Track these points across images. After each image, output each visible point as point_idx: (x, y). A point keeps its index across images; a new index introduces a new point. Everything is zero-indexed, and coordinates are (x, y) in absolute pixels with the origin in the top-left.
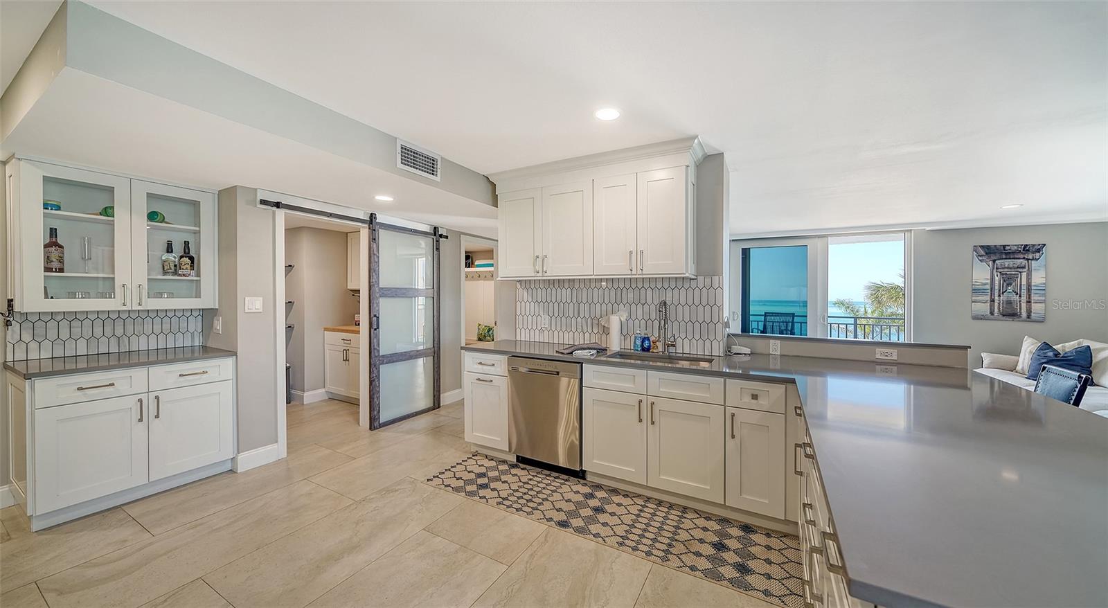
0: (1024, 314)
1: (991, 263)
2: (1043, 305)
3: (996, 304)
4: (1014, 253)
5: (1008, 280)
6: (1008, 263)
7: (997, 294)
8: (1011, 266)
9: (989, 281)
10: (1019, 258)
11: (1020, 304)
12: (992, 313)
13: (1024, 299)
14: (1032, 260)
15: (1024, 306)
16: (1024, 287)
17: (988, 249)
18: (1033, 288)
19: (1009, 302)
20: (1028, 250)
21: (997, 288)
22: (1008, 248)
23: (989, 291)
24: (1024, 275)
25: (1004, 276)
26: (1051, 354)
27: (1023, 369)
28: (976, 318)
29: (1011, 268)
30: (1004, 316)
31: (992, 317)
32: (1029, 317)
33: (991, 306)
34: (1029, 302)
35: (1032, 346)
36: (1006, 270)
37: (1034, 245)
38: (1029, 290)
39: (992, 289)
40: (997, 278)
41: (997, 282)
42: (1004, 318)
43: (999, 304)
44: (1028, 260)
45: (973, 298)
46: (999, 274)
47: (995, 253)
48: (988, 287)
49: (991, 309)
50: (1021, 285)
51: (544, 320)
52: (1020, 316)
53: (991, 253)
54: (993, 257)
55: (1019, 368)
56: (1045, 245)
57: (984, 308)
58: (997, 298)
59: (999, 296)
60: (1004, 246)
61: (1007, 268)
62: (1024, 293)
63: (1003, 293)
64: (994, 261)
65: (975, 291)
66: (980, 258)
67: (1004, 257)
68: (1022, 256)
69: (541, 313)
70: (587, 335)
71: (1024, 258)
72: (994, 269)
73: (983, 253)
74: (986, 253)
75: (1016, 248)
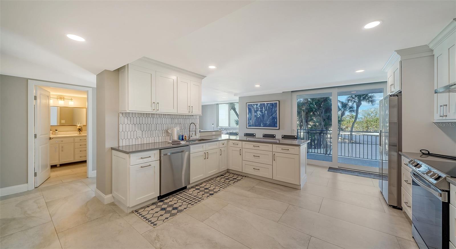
51: (139, 133)
69: (137, 130)
70: (160, 138)
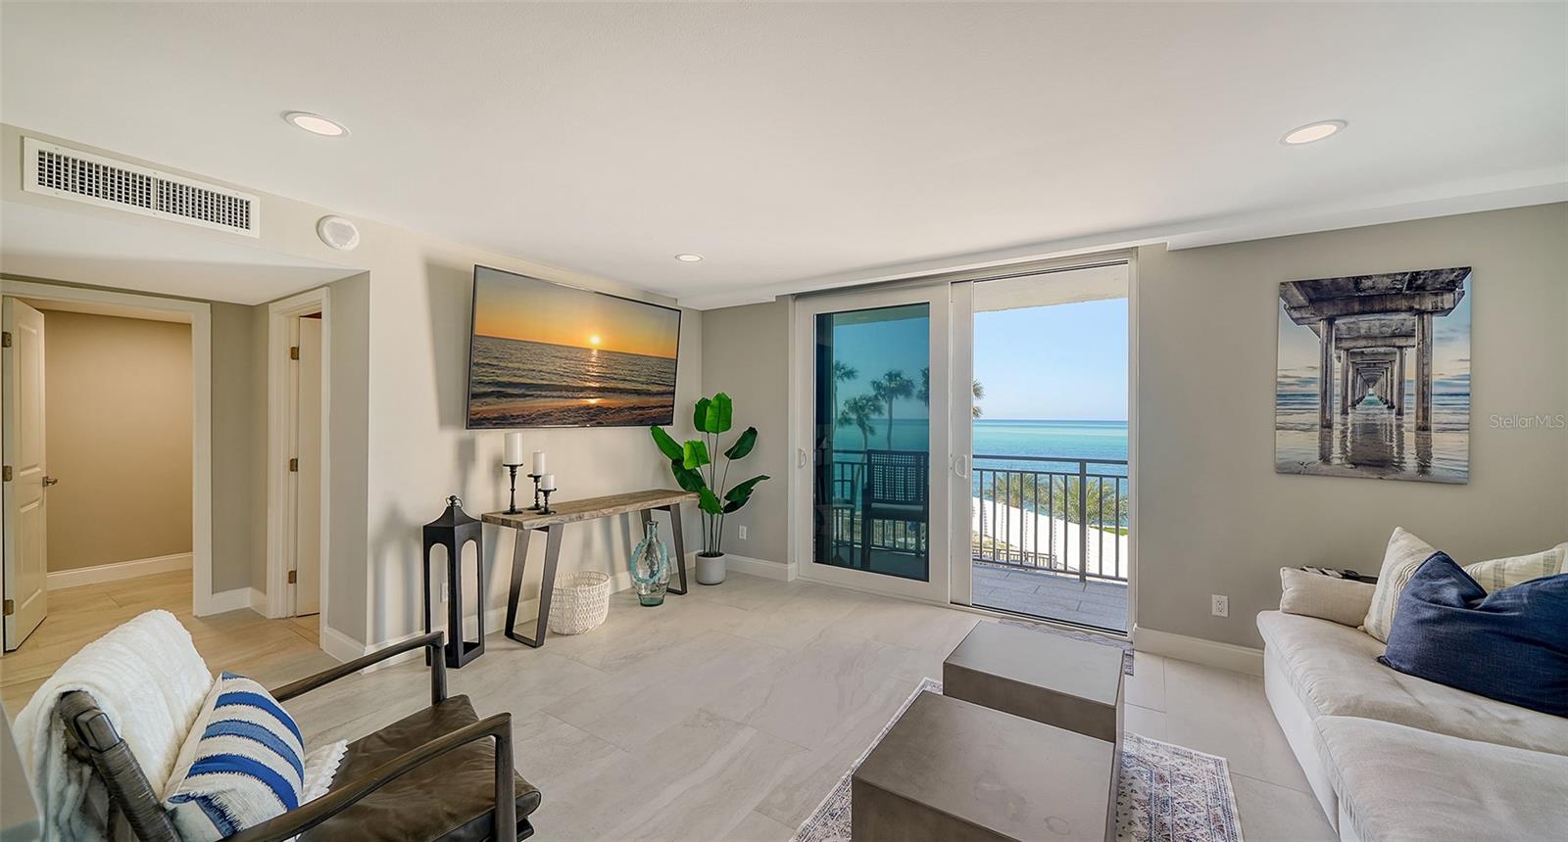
0: (1411, 462)
1: (1322, 326)
2: (1464, 437)
3: (1336, 434)
4: (1383, 296)
5: (1368, 368)
6: (1368, 323)
7: (1337, 407)
8: (1375, 331)
9: (1317, 374)
10: (1397, 311)
11: (1400, 435)
12: (1325, 458)
13: (1410, 420)
14: (1431, 313)
15: (1410, 438)
16: (1411, 388)
17: (1314, 289)
18: (1435, 390)
19: (1370, 430)
20: (1422, 288)
21: (1337, 390)
22: (1367, 283)
23: (1318, 399)
24: (1411, 355)
25: (1358, 359)
26: (1451, 594)
27: (1378, 627)
28: (1285, 470)
29: (1374, 338)
30: (1356, 465)
31: (1325, 467)
32: (1424, 468)
33: (1323, 439)
34: (1423, 428)
35: (1409, 561)
36: (1363, 343)
37: (1437, 273)
38: (1424, 395)
39: (1326, 395)
40: (1337, 366)
41: (1337, 376)
42: (1358, 471)
43: (1344, 433)
44: (1421, 313)
45: (1280, 419)
46: (1343, 354)
47: (1331, 300)
48: (1316, 388)
49: (1322, 448)
50: (1401, 383)
52: (1399, 467)
53: (1322, 300)
54: (1329, 311)
55: (1370, 622)
56: (1466, 271)
57: (1304, 445)
58: (1337, 418)
59: (1345, 412)
60: (1357, 280)
61: (1366, 337)
62: (1411, 404)
63: (1354, 405)
64: (1331, 321)
65: (1284, 399)
66: (1296, 315)
67: (1357, 307)
68: (1404, 304)
71: (1410, 309)
72: (1329, 341)
73: (1301, 299)
74: (1311, 301)
75: (1388, 282)
